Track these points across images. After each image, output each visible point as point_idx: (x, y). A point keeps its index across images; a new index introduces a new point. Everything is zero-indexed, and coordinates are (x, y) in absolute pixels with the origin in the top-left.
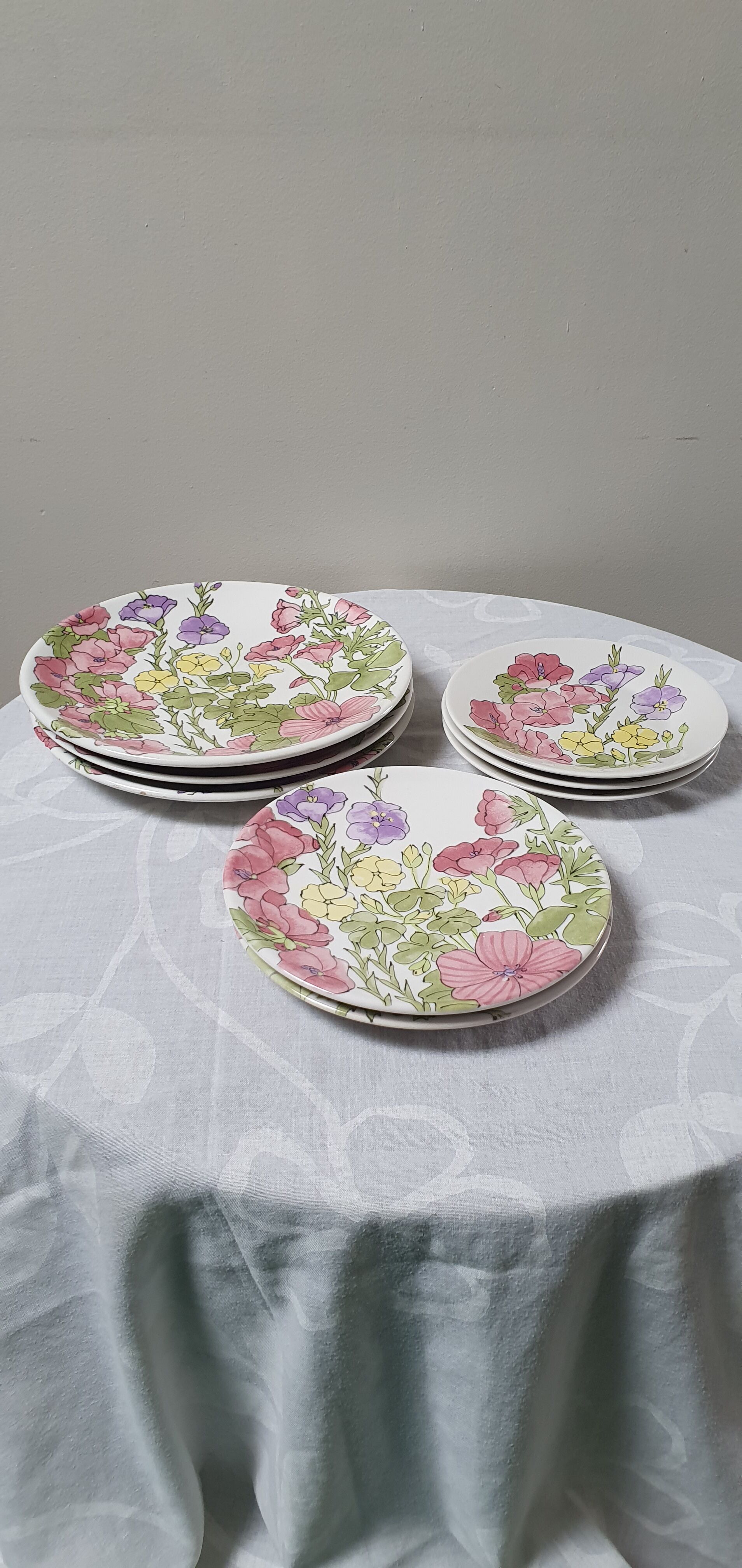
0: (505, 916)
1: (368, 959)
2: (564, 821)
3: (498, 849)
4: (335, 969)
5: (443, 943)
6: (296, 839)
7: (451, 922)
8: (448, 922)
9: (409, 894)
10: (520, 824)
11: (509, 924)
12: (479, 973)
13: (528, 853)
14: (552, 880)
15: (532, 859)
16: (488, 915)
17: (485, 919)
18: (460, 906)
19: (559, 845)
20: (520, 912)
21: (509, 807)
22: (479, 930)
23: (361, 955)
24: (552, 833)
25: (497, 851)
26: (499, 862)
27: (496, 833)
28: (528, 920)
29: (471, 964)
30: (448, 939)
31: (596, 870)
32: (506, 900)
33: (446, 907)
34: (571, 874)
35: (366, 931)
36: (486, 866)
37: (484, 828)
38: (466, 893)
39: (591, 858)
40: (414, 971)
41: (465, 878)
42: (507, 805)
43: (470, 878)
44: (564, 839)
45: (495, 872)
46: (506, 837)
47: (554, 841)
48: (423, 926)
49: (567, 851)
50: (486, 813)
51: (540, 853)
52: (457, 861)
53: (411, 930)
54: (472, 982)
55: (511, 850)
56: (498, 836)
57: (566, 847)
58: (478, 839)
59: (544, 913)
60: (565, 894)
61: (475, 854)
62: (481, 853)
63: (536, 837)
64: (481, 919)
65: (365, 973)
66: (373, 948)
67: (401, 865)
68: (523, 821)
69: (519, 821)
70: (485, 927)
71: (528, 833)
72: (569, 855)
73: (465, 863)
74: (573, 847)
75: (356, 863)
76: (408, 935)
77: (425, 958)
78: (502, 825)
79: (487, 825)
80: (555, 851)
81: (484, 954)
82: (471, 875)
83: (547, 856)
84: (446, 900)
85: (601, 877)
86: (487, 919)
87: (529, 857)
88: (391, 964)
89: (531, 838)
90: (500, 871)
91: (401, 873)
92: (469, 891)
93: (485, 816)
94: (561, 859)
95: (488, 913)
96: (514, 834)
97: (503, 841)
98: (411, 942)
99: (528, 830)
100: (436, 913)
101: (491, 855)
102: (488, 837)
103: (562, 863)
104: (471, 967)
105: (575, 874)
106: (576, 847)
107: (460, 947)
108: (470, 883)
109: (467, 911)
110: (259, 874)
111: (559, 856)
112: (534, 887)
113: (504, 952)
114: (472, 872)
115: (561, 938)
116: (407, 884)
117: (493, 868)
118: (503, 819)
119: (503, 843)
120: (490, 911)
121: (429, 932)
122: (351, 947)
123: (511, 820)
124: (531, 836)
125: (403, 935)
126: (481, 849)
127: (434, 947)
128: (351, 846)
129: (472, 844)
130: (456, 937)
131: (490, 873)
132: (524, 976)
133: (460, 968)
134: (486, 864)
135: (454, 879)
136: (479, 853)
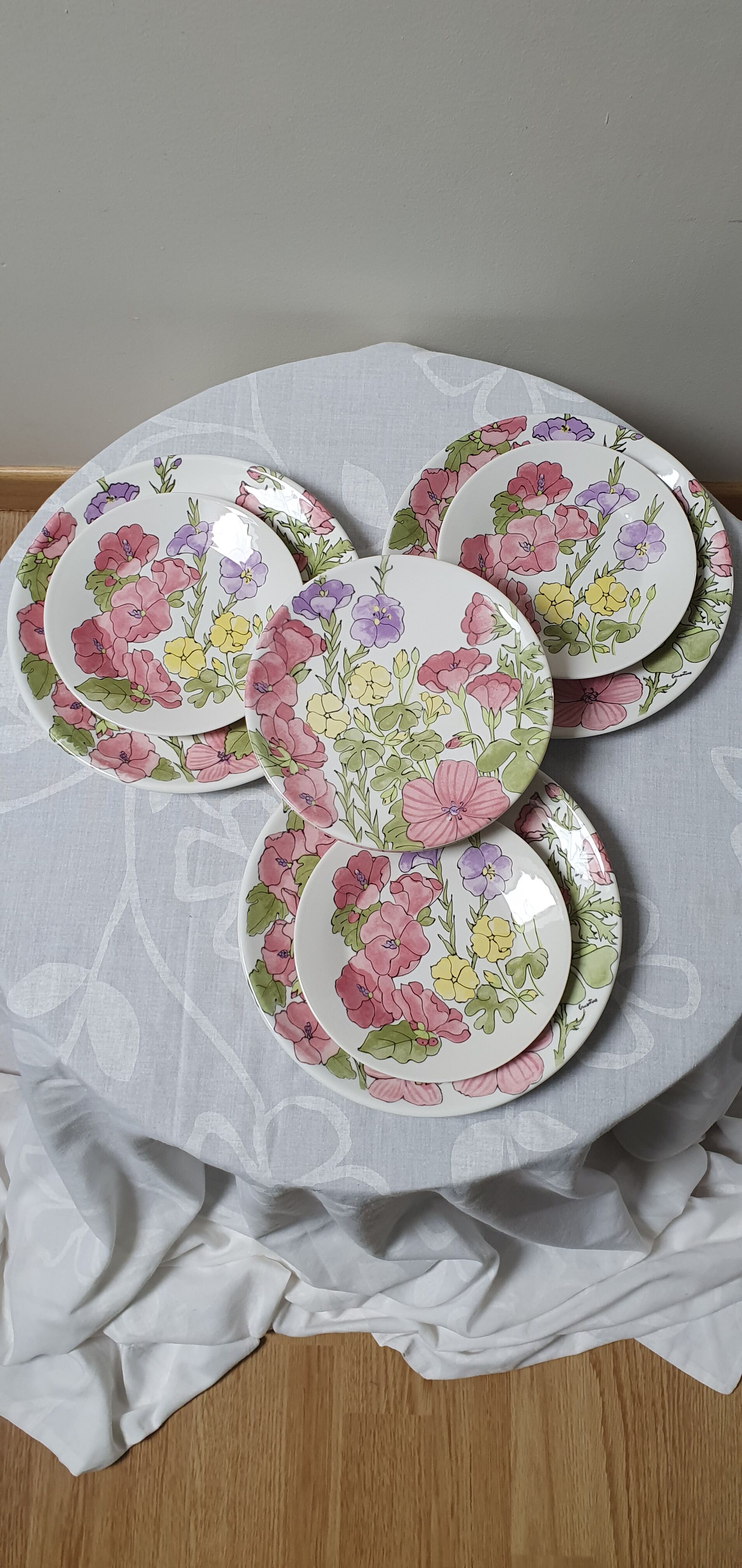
0: (464, 743)
1: (352, 784)
2: (534, 643)
3: (474, 664)
4: (326, 796)
5: (411, 769)
6: (307, 639)
7: (421, 746)
8: (419, 745)
9: (392, 709)
10: (497, 637)
11: (464, 753)
12: (431, 807)
13: (497, 672)
14: (509, 708)
15: (499, 679)
16: (451, 740)
17: (448, 745)
18: (431, 727)
19: (524, 668)
20: (476, 740)
21: (492, 615)
22: (441, 757)
23: (347, 778)
24: (521, 654)
25: (472, 665)
26: (471, 679)
27: (476, 643)
28: (480, 751)
29: (427, 795)
30: (416, 766)
31: (545, 708)
32: (469, 725)
33: (419, 728)
34: (525, 705)
35: (354, 751)
36: (460, 682)
37: (467, 635)
38: (438, 713)
39: (544, 693)
40: (384, 799)
41: (441, 695)
42: (491, 613)
43: (445, 695)
44: (529, 663)
45: (466, 690)
46: (483, 649)
47: (521, 662)
48: (398, 748)
49: (529, 677)
50: (471, 618)
51: (506, 673)
52: (438, 673)
53: (389, 751)
54: (425, 818)
55: (484, 666)
56: (477, 647)
57: (529, 672)
58: (459, 649)
59: (495, 745)
60: (515, 728)
61: (453, 666)
62: (459, 666)
63: (507, 655)
64: (445, 744)
65: (347, 799)
66: (357, 771)
67: (390, 673)
68: (501, 633)
69: (498, 633)
70: (448, 755)
71: (503, 648)
72: (529, 683)
73: (445, 677)
74: (534, 674)
75: (354, 670)
76: (385, 758)
77: (394, 785)
78: (482, 635)
79: (470, 633)
80: (519, 675)
81: (440, 786)
82: (446, 692)
83: (512, 679)
84: (420, 720)
85: (547, 717)
86: (449, 745)
87: (497, 676)
88: (368, 791)
89: (503, 656)
90: (470, 691)
91: (390, 683)
92: (441, 711)
93: (470, 622)
94: (522, 685)
95: (451, 738)
96: (490, 647)
97: (479, 654)
98: (386, 766)
99: (503, 645)
100: (411, 734)
101: (467, 669)
102: (468, 647)
103: (521, 690)
104: (427, 799)
105: (528, 706)
106: (536, 675)
107: (423, 776)
108: (443, 701)
109: (436, 734)
110: (274, 685)
111: (520, 681)
112: (493, 711)
113: (455, 785)
114: (447, 688)
115: (500, 779)
116: (392, 700)
117: (465, 686)
118: (485, 627)
119: (480, 656)
120: (453, 736)
121: (402, 756)
122: (340, 770)
123: (491, 631)
124: (504, 652)
125: (382, 757)
126: (460, 661)
127: (404, 773)
128: (353, 648)
129: (453, 654)
130: (422, 763)
131: (462, 691)
132: (464, 817)
133: (418, 799)
134: (460, 680)
135: (432, 694)
136: (457, 665)
